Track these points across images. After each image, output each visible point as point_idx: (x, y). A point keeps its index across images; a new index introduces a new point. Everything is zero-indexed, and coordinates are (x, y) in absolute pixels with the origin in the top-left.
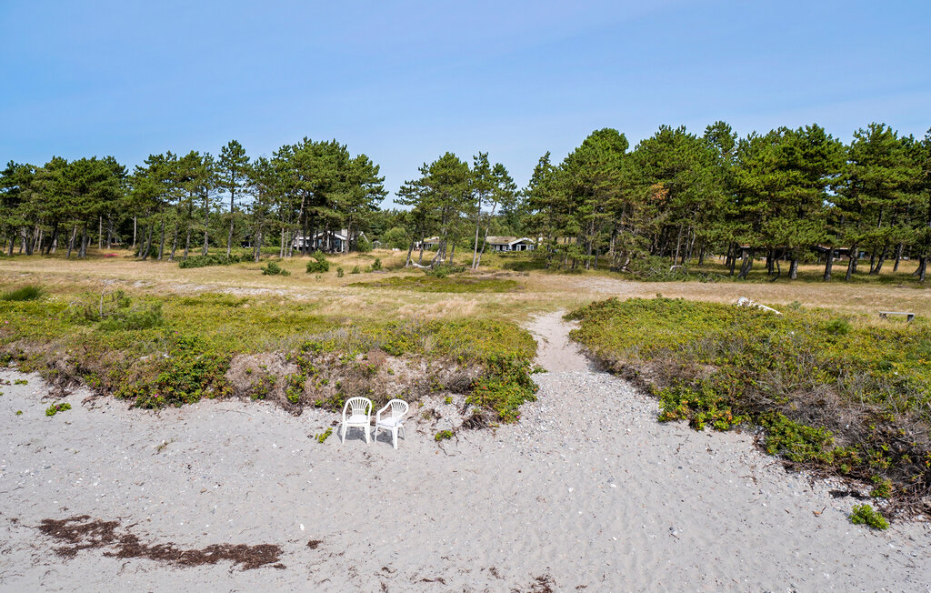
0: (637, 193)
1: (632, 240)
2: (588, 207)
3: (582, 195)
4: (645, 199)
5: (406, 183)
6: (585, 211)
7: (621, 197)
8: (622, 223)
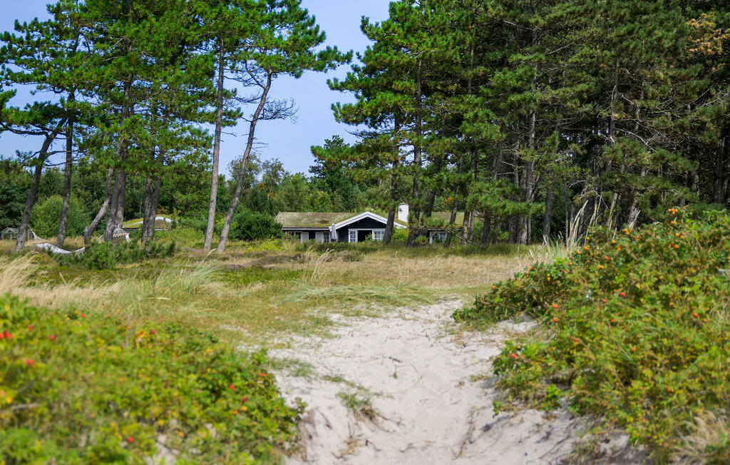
0: (650, 34)
1: (646, 157)
2: (520, 71)
3: (501, 43)
4: (674, 51)
5: (18, 27)
6: (513, 83)
7: (610, 45)
8: (615, 116)
